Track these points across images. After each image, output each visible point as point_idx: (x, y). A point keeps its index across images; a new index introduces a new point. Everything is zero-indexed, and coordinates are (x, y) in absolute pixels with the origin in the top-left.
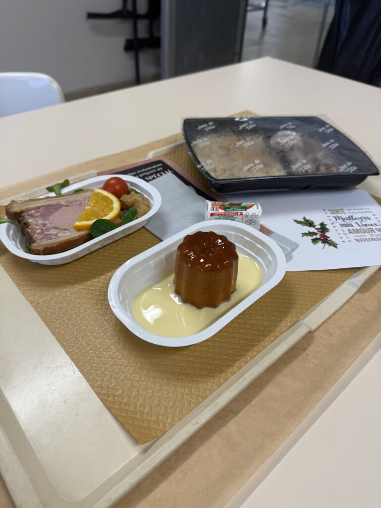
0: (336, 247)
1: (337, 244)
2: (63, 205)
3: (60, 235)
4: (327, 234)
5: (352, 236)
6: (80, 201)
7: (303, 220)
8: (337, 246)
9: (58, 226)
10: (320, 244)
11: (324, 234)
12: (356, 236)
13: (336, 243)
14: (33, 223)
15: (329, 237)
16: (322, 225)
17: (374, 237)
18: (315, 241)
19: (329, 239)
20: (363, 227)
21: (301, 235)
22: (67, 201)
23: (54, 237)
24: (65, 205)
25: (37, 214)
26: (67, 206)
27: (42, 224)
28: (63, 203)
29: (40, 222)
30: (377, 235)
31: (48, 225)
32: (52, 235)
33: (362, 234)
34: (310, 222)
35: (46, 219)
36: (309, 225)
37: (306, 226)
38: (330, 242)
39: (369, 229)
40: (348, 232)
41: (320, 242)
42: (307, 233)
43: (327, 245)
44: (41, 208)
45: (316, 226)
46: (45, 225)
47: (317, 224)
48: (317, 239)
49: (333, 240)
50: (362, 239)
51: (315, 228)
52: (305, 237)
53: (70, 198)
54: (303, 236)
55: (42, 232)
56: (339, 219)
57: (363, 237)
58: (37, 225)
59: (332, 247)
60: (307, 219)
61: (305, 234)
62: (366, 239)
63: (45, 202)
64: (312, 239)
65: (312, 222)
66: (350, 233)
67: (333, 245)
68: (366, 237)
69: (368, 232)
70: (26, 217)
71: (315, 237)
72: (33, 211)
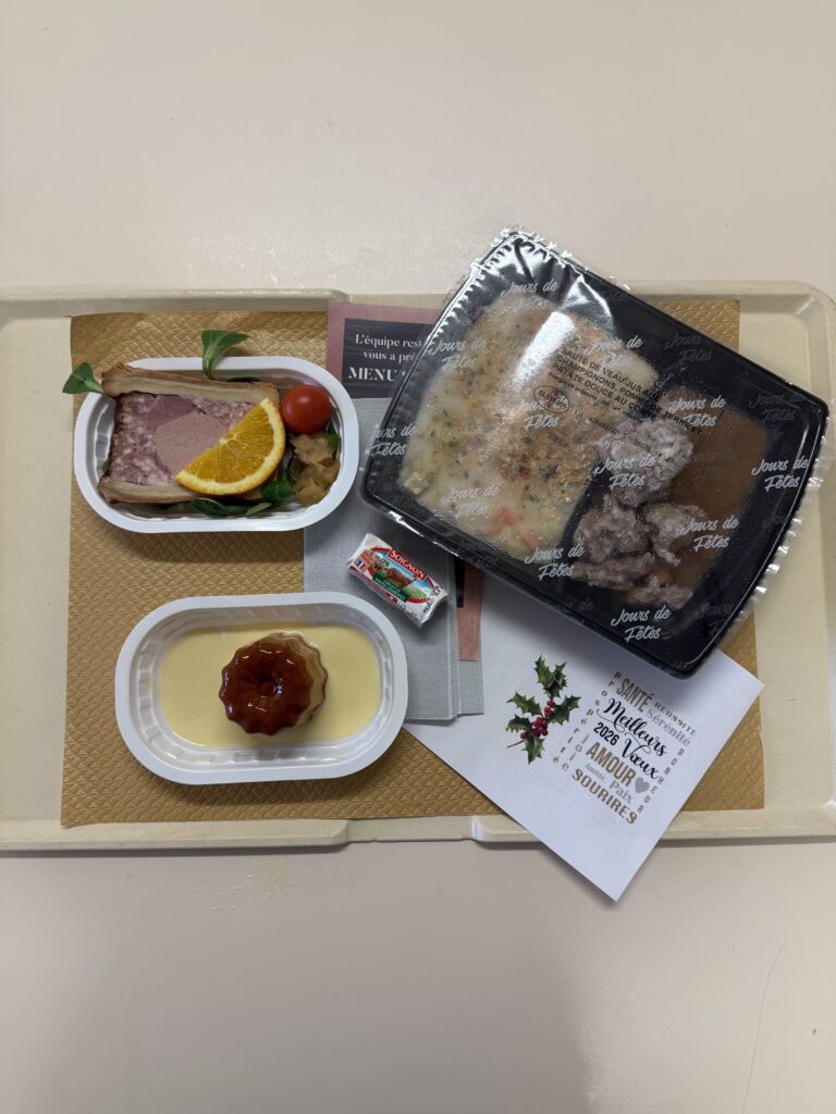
0: (531, 758)
1: (539, 756)
2: (195, 407)
3: (152, 479)
4: (552, 727)
5: (583, 761)
6: (229, 405)
7: (552, 670)
8: (537, 758)
9: (162, 458)
10: (517, 735)
11: (548, 721)
12: (588, 766)
13: (542, 752)
14: (130, 427)
15: (546, 734)
16: (572, 702)
17: (612, 792)
18: (517, 722)
19: (542, 737)
20: (627, 761)
21: (512, 696)
22: (206, 400)
23: (140, 479)
24: (200, 407)
25: (145, 409)
26: (200, 410)
27: (142, 436)
28: (196, 402)
29: (140, 430)
30: (620, 793)
31: (148, 445)
32: (142, 472)
33: (602, 770)
34: (560, 682)
35: (152, 428)
36: (549, 686)
37: (541, 686)
38: (536, 743)
39: (631, 770)
40: (587, 750)
41: (522, 731)
42: (528, 699)
43: (523, 745)
44: (158, 398)
45: (558, 696)
46: (143, 442)
47: (565, 693)
48: (525, 722)
49: (544, 744)
50: (587, 780)
51: (552, 698)
52: (514, 704)
53: (216, 392)
54: (511, 701)
55: (131, 457)
56: (614, 713)
57: (594, 778)
58: (133, 435)
59: (526, 753)
60: (564, 672)
61: (519, 699)
62: (595, 783)
63: (170, 387)
64: (517, 717)
65: (564, 684)
66: (590, 752)
67: (533, 753)
68: (599, 782)
69: (618, 775)
70: (127, 409)
71: (528, 715)
72: (142, 400)
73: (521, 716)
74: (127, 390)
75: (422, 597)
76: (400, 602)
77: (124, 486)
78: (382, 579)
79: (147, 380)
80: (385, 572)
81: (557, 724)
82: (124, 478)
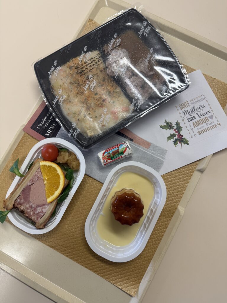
0: (188, 144)
1: (188, 141)
2: (30, 185)
3: (44, 210)
4: (182, 133)
5: (196, 130)
6: (36, 175)
7: (165, 124)
9: (40, 204)
10: (179, 144)
11: (179, 133)
12: (198, 129)
14: (25, 209)
15: (183, 136)
16: (177, 124)
17: (209, 126)
18: (175, 143)
19: (183, 138)
20: (202, 117)
22: (30, 181)
23: (42, 214)
24: (31, 184)
25: (22, 201)
27: (29, 206)
30: (210, 124)
31: (33, 206)
32: (40, 213)
33: (201, 126)
34: (170, 124)
35: (29, 202)
36: (169, 128)
37: (168, 130)
38: (184, 140)
39: (205, 118)
40: (193, 126)
41: (179, 142)
42: (170, 136)
43: (183, 144)
44: (21, 195)
45: (174, 126)
46: (31, 207)
47: (174, 124)
48: (176, 140)
49: (186, 138)
50: (202, 131)
51: (173, 129)
52: (169, 141)
53: (30, 176)
54: (168, 141)
55: (34, 213)
56: (187, 114)
57: (202, 129)
58: (28, 209)
59: (185, 144)
60: (167, 121)
61: (169, 138)
62: (204, 130)
63: (20, 189)
64: (173, 142)
65: (171, 123)
66: (194, 126)
67: (186, 142)
68: (204, 128)
69: (205, 122)
70: (18, 206)
71: (175, 138)
72: (19, 200)
73: (174, 140)
74: (13, 203)
75: (125, 149)
76: (123, 156)
77: (41, 221)
78: (113, 157)
79: (14, 195)
80: (112, 155)
81: (182, 131)
82: (39, 219)
